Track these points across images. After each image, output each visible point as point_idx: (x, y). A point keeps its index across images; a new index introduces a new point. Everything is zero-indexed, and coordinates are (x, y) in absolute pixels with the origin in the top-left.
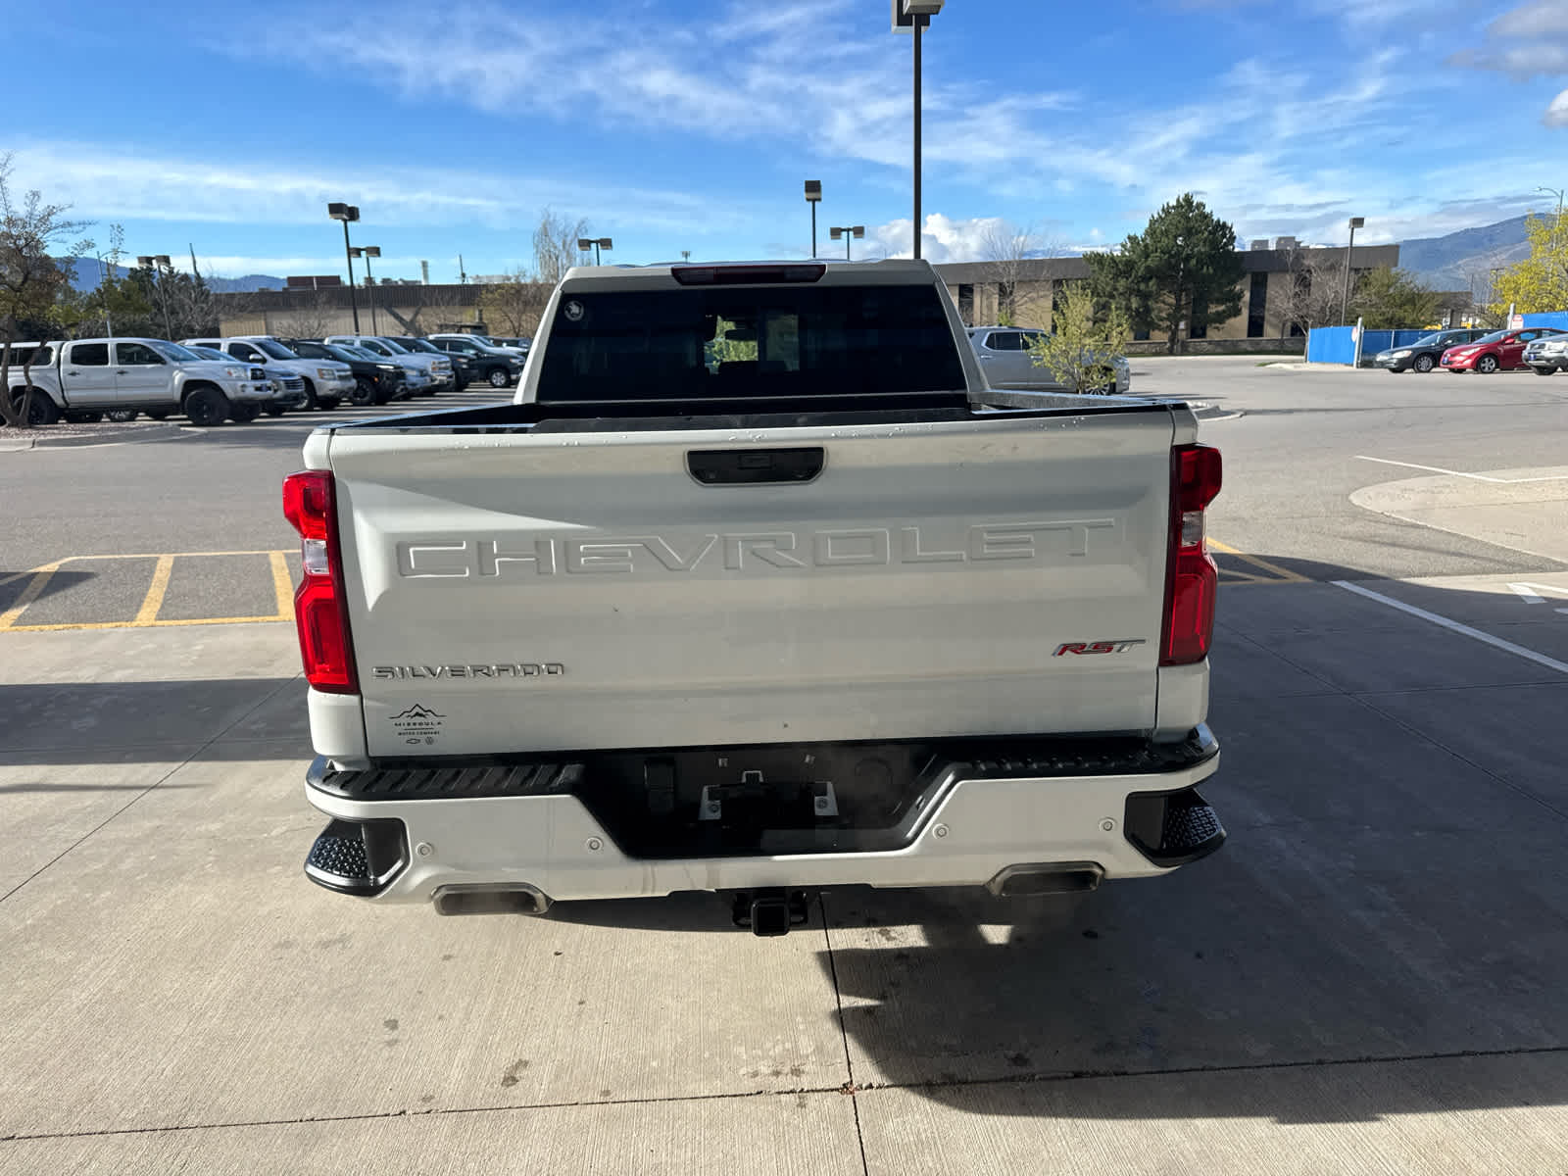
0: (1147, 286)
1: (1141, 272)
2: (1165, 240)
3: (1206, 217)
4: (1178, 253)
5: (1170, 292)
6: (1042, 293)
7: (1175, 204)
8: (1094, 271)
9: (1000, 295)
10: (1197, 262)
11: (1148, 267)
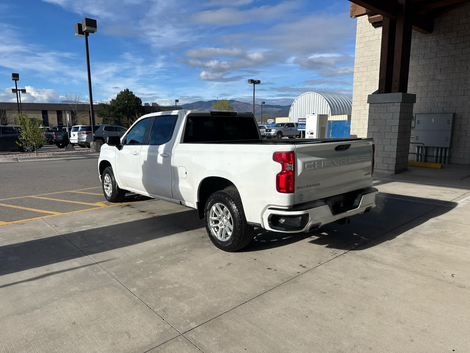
0: (120, 114)
1: (117, 110)
2: (123, 101)
3: (134, 96)
4: (127, 105)
5: (126, 116)
6: (86, 115)
7: (124, 91)
8: (102, 109)
9: (72, 114)
10: (133, 108)
11: (119, 109)
